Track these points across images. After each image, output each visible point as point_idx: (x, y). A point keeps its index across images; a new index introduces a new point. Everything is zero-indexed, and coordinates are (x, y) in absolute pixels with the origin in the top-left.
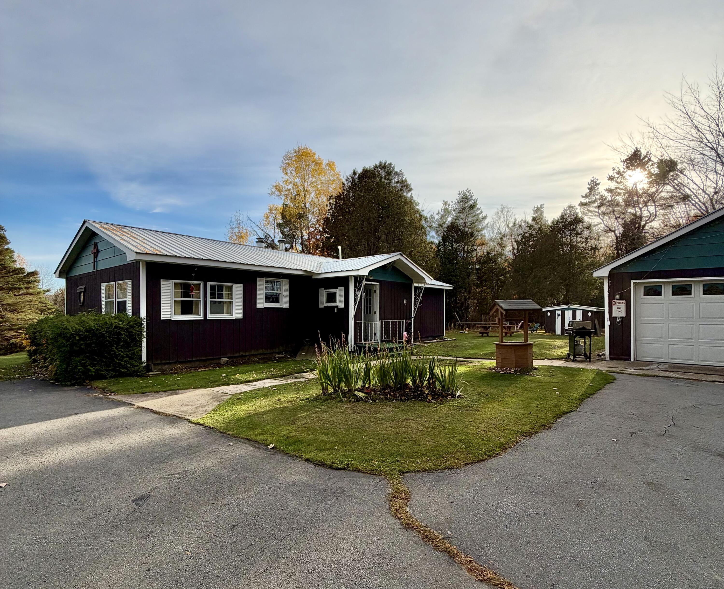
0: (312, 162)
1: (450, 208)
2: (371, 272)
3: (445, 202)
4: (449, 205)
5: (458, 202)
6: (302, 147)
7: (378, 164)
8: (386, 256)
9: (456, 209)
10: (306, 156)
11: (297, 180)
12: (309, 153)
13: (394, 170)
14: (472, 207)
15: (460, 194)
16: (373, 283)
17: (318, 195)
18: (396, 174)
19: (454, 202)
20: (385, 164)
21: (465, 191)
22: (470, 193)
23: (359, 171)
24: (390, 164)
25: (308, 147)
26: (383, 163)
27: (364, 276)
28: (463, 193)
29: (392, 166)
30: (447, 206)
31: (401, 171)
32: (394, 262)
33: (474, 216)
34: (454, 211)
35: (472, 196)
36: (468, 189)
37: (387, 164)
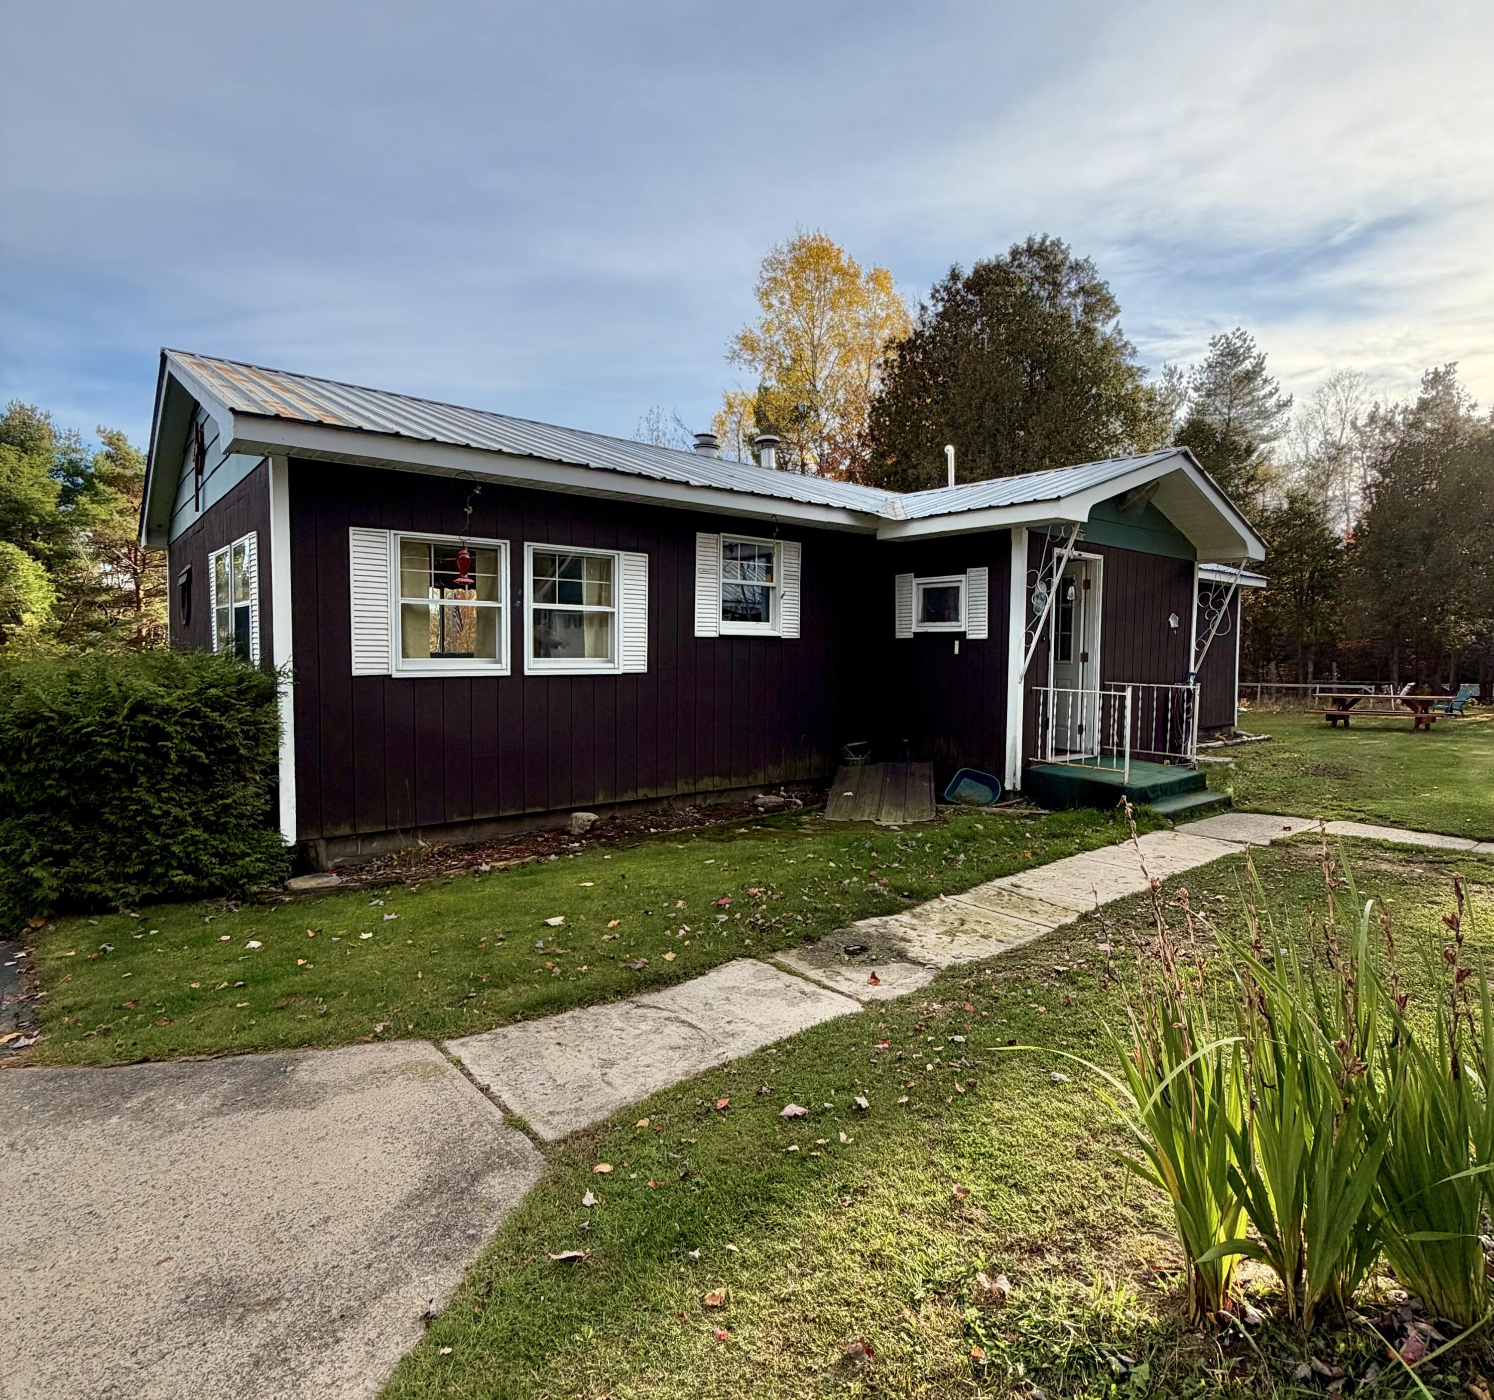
0: (835, 272)
1: (1185, 384)
3: (1170, 369)
4: (1181, 376)
5: (1210, 366)
6: (808, 237)
9: (1202, 384)
10: (820, 257)
11: (795, 322)
12: (825, 250)
14: (1249, 376)
15: (1214, 345)
17: (848, 353)
19: (1197, 367)
21: (1231, 336)
22: (1245, 340)
25: (823, 236)
28: (1223, 340)
30: (1175, 380)
33: (1249, 404)
34: (1196, 389)
35: (1249, 349)
36: (1238, 329)
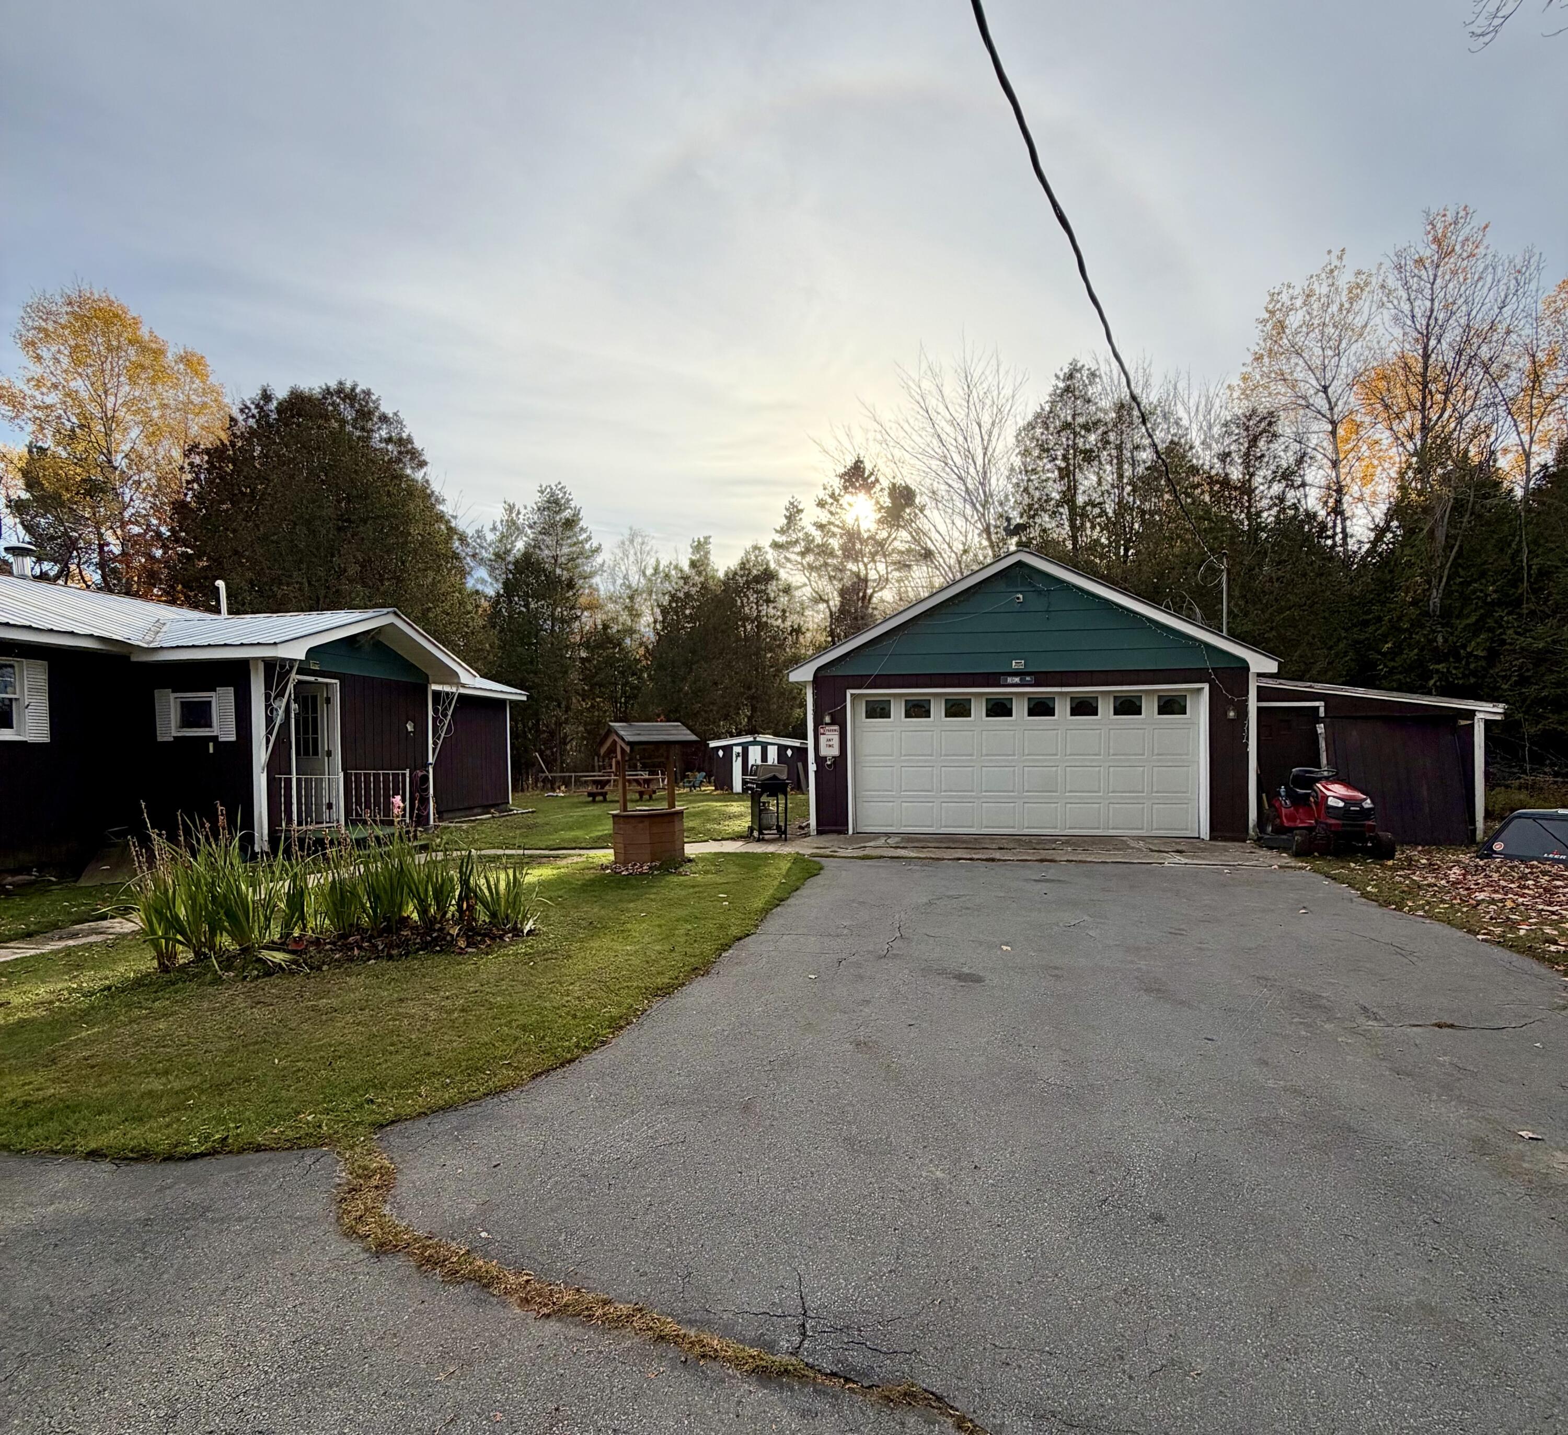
0: (131, 342)
1: (521, 521)
2: (311, 652)
3: (509, 505)
4: (519, 513)
5: (539, 509)
6: (91, 293)
7: (333, 385)
8: (356, 615)
9: (535, 523)
10: (108, 323)
11: (77, 384)
12: (116, 316)
13: (377, 408)
14: (570, 524)
15: (542, 492)
16: (320, 680)
17: (153, 435)
18: (384, 419)
19: (529, 509)
20: (353, 389)
21: (554, 488)
22: (565, 493)
23: (281, 393)
24: (368, 393)
25: (112, 298)
26: (348, 385)
27: (292, 661)
28: (548, 490)
29: (374, 398)
30: (514, 515)
31: (395, 414)
32: (379, 630)
33: (575, 544)
34: (531, 527)
35: (568, 501)
36: (560, 483)
37: (358, 390)
